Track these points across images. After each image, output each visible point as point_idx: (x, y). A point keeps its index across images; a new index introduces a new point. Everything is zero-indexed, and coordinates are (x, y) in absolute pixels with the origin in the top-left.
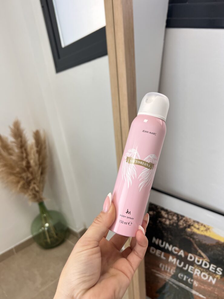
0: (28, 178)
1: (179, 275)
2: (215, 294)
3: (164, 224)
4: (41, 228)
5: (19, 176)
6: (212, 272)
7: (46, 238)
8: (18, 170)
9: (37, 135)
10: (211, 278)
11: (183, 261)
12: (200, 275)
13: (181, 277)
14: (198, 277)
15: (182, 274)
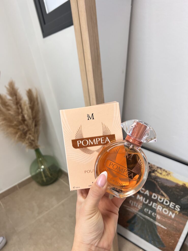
0: (24, 129)
1: (145, 210)
2: (174, 226)
5: (17, 128)
6: (172, 208)
7: (42, 178)
8: (15, 123)
9: (30, 93)
10: (171, 213)
11: (148, 199)
13: (146, 211)
14: (160, 212)
15: (148, 209)
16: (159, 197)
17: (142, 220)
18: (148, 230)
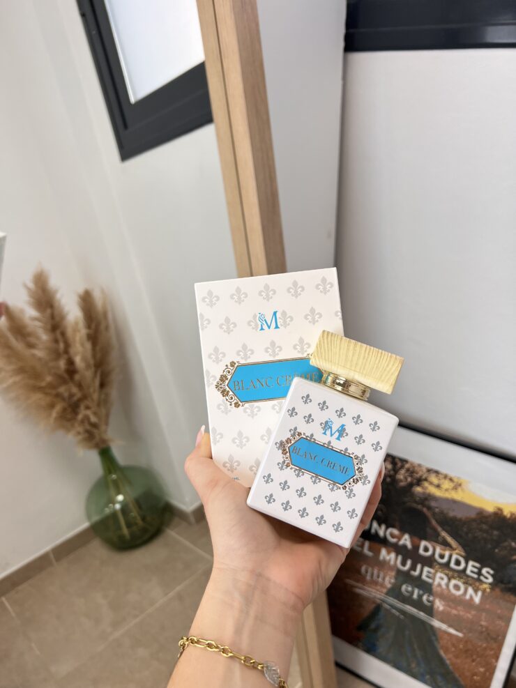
0: (71, 396)
1: (404, 587)
2: (481, 626)
4: (106, 505)
5: (54, 392)
6: (472, 578)
8: (49, 379)
9: (87, 301)
10: (470, 591)
11: (410, 558)
12: (447, 585)
13: (407, 591)
14: (442, 590)
15: (410, 586)
16: (438, 550)
17: (398, 617)
18: (416, 646)
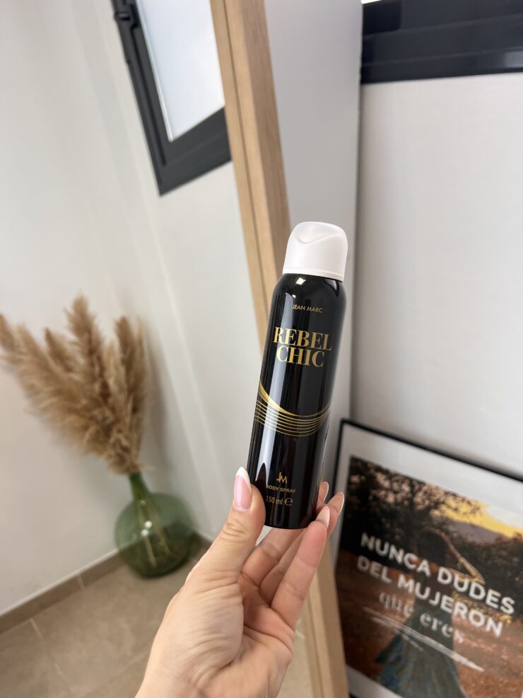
0: (105, 419)
1: (423, 617)
2: (502, 659)
3: (385, 503)
5: (88, 415)
6: (493, 608)
7: (147, 557)
8: (84, 402)
9: (123, 328)
10: (491, 622)
11: (429, 586)
12: (467, 615)
13: (426, 621)
14: (462, 620)
15: (429, 616)
18: (435, 681)
